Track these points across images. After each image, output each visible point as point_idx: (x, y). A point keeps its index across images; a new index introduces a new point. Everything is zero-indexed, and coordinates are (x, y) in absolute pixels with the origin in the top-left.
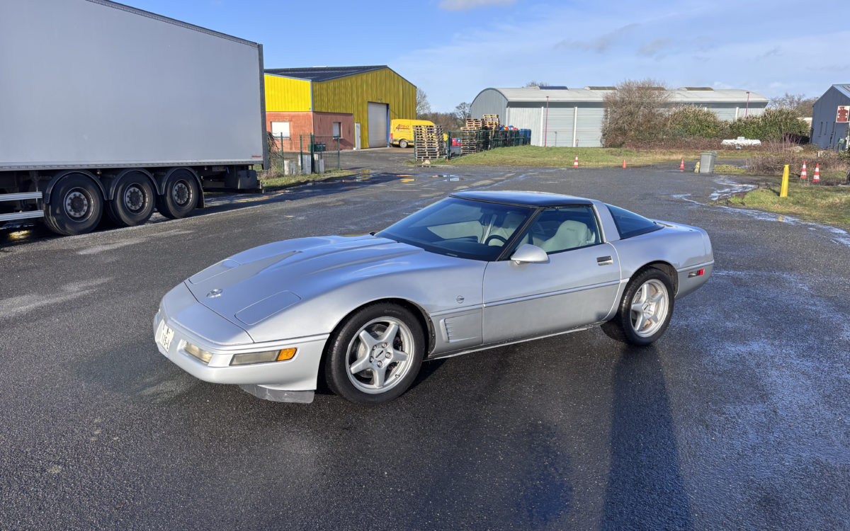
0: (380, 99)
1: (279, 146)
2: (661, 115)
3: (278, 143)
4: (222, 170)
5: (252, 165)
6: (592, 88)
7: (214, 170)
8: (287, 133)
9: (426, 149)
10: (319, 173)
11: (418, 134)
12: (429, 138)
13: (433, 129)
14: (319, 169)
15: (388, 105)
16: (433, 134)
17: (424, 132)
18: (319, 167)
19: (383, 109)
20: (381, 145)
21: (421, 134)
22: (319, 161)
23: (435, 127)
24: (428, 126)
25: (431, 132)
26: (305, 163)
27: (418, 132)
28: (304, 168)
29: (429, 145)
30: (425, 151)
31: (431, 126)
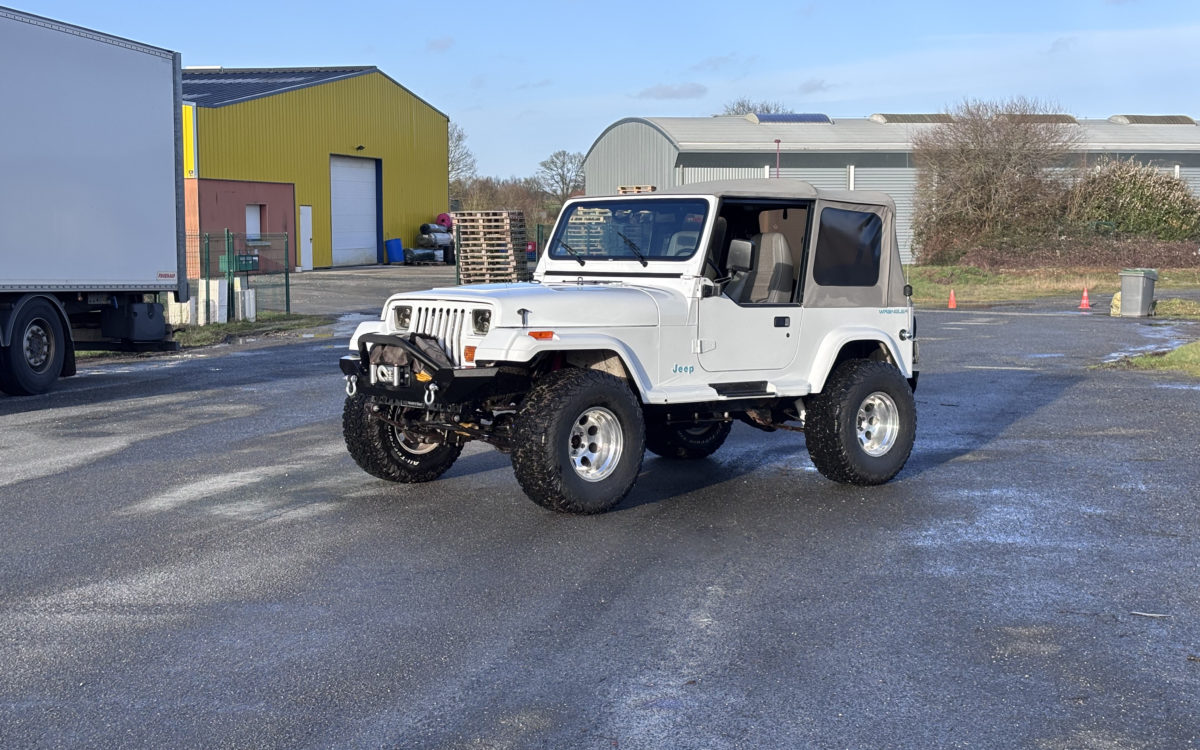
0: (360, 148)
2: (1055, 184)
4: (103, 301)
5: (157, 293)
6: (891, 118)
7: (92, 301)
9: (486, 265)
10: (245, 320)
11: (465, 233)
12: (492, 239)
13: (502, 221)
14: (244, 313)
15: (378, 163)
16: (502, 233)
17: (481, 229)
18: (244, 307)
19: (368, 172)
20: (362, 260)
21: (473, 233)
22: (243, 294)
23: (505, 215)
24: (488, 214)
25: (497, 227)
26: (214, 297)
27: (466, 227)
28: (211, 310)
29: (493, 257)
30: (484, 271)
31: (495, 214)
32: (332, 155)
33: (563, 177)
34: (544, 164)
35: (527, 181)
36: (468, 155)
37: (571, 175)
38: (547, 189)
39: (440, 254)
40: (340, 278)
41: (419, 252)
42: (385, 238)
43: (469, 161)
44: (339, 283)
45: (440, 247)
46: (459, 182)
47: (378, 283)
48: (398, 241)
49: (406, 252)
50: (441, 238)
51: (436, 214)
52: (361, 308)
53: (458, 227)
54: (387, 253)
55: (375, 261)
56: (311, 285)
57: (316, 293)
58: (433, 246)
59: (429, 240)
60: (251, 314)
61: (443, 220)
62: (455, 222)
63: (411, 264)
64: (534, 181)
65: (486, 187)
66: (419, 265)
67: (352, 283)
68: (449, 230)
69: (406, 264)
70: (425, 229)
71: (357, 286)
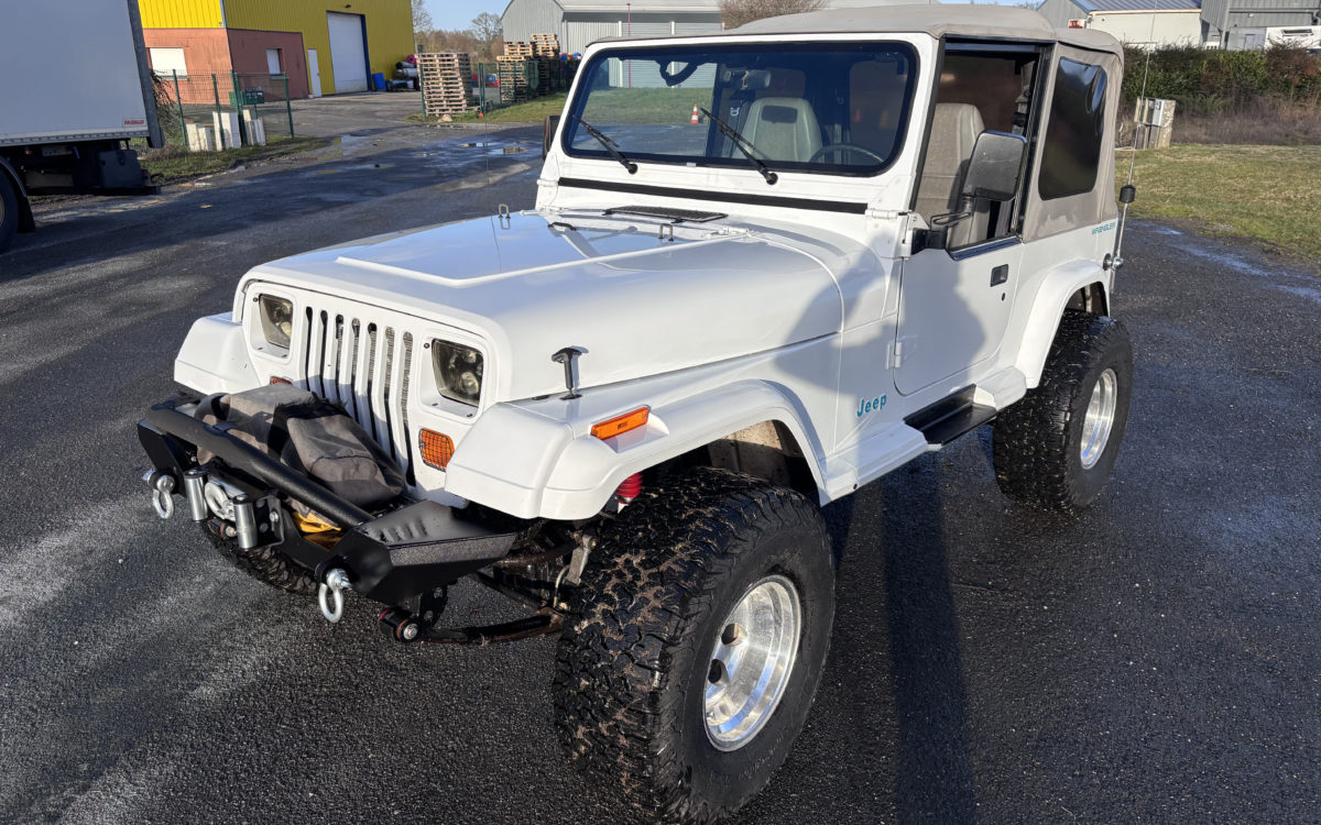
0: (348, 6)
1: (173, 97)
3: (170, 91)
4: (62, 152)
5: (127, 140)
7: (47, 153)
8: (182, 70)
9: (443, 94)
10: (257, 145)
11: (426, 70)
12: (446, 74)
13: (453, 60)
14: (255, 138)
15: (362, 17)
16: (454, 70)
17: (438, 66)
18: (254, 134)
19: (357, 23)
20: (357, 88)
21: (432, 70)
22: (253, 123)
23: (455, 56)
24: (442, 56)
25: (449, 65)
26: (227, 126)
27: (426, 65)
28: (226, 137)
29: (448, 88)
30: (442, 98)
31: (447, 55)
32: (328, 12)
33: (486, 30)
34: (474, 21)
35: (464, 32)
36: (426, 15)
37: (491, 28)
38: (478, 38)
39: (410, 83)
40: (340, 103)
41: (396, 82)
42: (372, 73)
43: (427, 18)
44: (339, 107)
45: (411, 78)
46: (422, 33)
47: (368, 107)
48: (381, 74)
49: (387, 82)
50: (410, 72)
51: (406, 55)
52: (351, 129)
53: (421, 65)
54: (374, 83)
55: (366, 89)
56: (317, 109)
57: (320, 116)
58: (406, 77)
59: (403, 74)
60: (261, 139)
61: (411, 59)
62: (418, 62)
63: (391, 91)
64: (469, 32)
65: (439, 36)
66: (397, 91)
67: (349, 107)
68: (415, 67)
69: (388, 91)
70: (399, 66)
71: (352, 110)
